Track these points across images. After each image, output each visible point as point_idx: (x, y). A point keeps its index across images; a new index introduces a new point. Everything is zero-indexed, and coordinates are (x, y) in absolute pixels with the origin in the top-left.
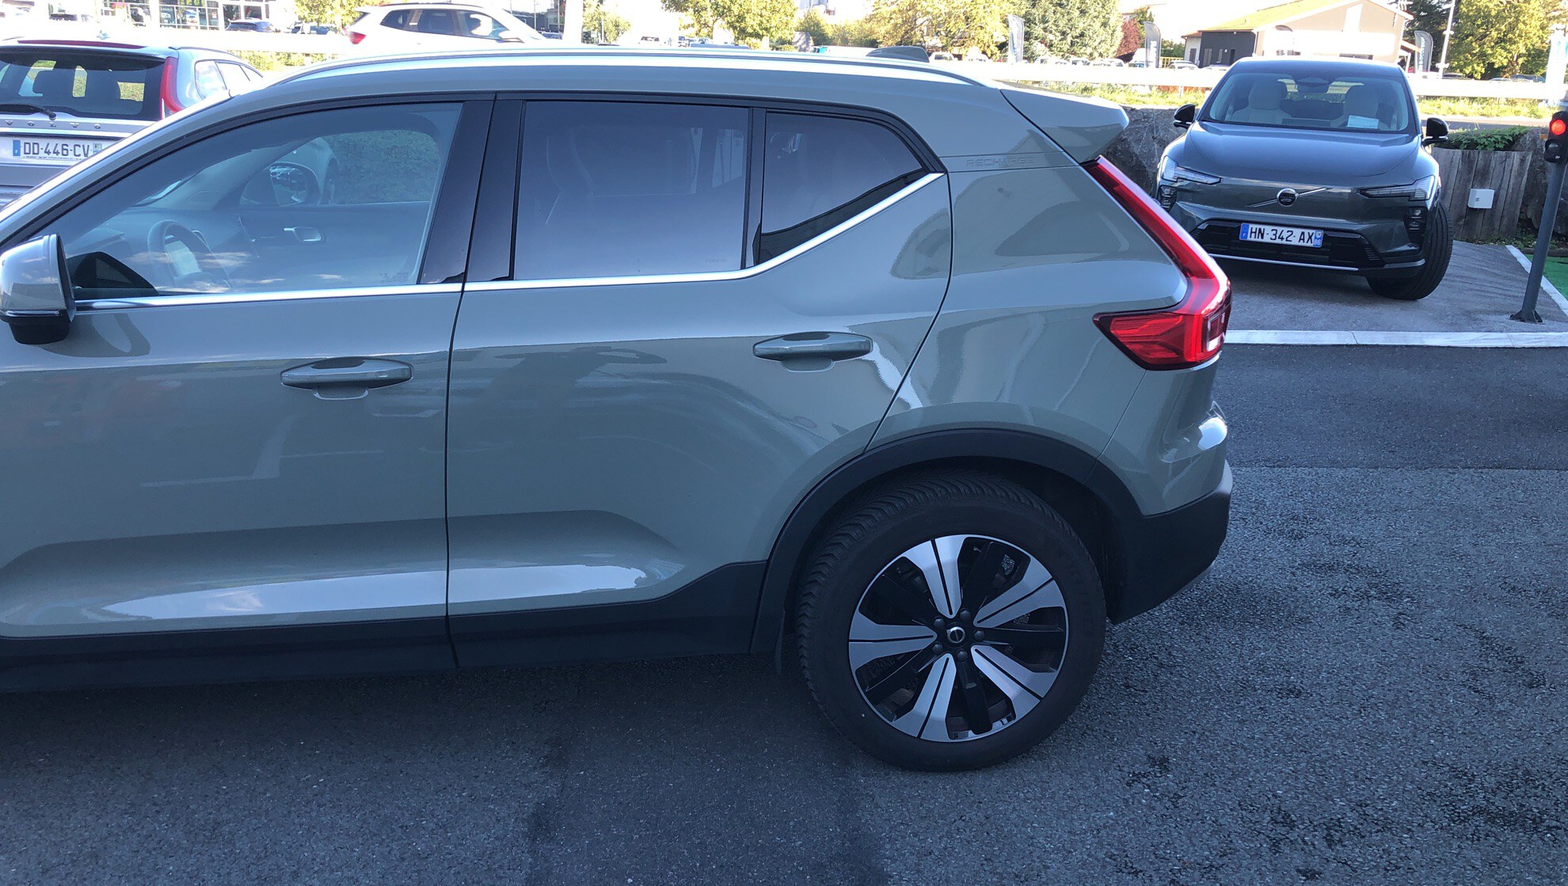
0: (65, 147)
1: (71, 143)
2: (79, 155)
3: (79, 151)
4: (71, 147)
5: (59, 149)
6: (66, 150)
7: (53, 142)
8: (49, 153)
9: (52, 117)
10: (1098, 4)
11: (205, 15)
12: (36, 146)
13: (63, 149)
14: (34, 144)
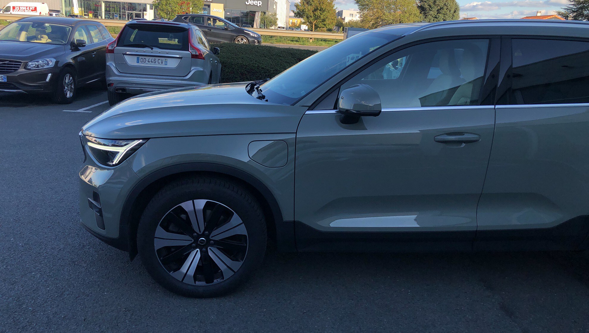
0: (155, 60)
1: (157, 58)
2: (160, 63)
3: (160, 61)
4: (157, 60)
5: (153, 61)
6: (155, 61)
7: (151, 58)
8: (149, 62)
9: (152, 49)
10: (450, 17)
11: (121, 16)
12: (145, 59)
13: (154, 61)
14: (144, 58)
